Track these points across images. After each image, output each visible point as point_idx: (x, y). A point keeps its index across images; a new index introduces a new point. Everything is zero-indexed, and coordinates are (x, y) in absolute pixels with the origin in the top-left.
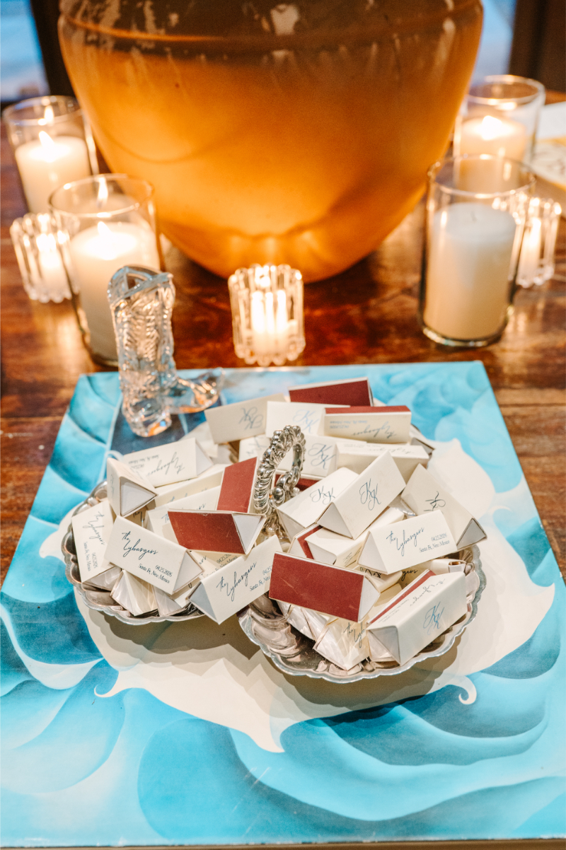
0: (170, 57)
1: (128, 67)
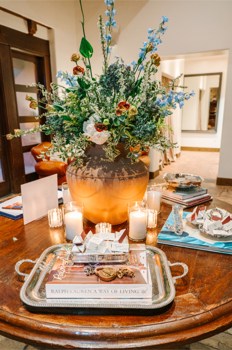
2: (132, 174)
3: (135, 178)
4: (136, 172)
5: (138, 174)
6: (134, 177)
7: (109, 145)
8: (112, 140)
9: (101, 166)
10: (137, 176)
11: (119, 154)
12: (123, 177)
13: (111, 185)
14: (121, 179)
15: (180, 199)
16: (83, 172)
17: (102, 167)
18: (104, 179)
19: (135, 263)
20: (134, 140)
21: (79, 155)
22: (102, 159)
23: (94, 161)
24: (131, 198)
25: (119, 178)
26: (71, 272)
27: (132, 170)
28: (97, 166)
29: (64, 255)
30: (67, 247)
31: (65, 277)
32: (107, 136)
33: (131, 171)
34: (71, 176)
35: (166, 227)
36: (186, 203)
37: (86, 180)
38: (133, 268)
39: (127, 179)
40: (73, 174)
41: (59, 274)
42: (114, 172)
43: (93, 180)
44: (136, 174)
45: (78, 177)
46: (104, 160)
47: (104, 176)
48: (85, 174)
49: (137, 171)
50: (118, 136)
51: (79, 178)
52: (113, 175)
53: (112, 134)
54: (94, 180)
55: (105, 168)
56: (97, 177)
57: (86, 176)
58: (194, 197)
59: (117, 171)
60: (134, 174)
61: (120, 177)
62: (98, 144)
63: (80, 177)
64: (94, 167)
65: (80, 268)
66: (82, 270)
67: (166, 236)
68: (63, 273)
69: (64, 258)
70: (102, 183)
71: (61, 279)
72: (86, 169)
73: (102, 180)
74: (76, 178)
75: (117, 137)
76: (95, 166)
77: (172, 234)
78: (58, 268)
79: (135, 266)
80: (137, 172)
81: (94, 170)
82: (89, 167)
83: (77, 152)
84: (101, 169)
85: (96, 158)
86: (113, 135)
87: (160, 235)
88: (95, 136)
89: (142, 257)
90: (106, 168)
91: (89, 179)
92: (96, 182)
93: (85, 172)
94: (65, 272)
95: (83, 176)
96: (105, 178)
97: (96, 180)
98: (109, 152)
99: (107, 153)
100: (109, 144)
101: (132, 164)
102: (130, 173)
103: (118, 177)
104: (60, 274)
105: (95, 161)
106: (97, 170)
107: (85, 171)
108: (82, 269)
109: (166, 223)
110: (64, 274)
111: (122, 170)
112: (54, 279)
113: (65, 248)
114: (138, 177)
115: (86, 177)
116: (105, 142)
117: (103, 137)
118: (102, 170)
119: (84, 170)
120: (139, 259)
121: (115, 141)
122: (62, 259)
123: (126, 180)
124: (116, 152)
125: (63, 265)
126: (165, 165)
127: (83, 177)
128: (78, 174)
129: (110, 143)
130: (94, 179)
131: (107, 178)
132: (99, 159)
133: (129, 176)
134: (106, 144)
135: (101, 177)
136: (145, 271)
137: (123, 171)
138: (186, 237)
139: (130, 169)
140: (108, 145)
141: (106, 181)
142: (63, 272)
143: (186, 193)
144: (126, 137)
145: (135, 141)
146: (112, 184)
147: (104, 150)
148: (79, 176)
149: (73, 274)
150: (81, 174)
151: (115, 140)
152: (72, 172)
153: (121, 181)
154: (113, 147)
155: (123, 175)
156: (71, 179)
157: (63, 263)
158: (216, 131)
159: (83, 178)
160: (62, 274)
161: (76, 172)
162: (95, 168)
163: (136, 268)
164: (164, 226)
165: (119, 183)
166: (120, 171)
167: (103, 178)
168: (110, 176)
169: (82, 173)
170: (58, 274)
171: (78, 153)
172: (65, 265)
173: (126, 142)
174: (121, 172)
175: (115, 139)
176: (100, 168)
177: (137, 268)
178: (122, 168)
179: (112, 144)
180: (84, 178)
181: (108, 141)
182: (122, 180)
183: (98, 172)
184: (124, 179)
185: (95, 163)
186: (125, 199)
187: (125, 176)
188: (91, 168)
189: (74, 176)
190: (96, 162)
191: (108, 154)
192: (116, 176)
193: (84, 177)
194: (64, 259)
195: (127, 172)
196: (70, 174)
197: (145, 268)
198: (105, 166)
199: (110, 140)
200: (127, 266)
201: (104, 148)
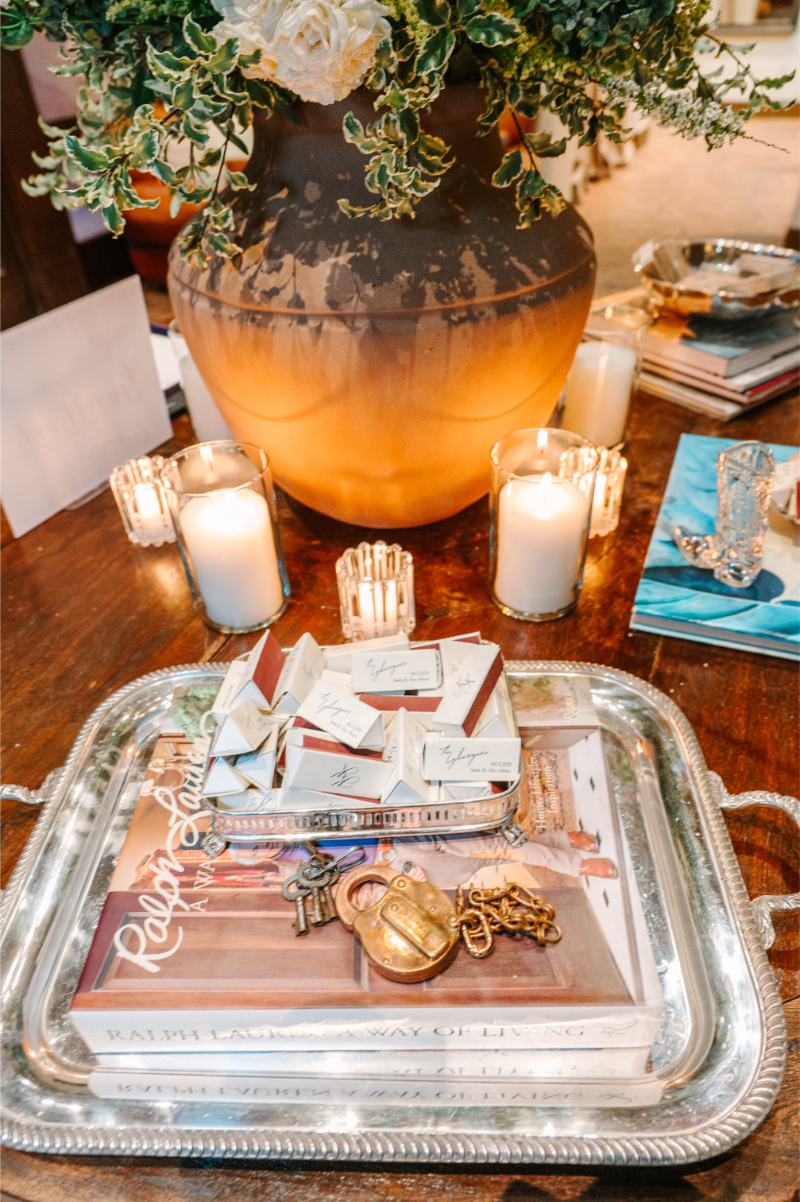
0: (552, 298)
1: (516, 325)
2: (519, 283)
3: (532, 304)
4: (538, 271)
5: (545, 281)
6: (523, 302)
7: (385, 108)
8: (404, 69)
9: (346, 244)
10: (540, 291)
11: (448, 165)
12: (468, 302)
13: (403, 357)
14: (454, 318)
15: (716, 375)
16: (249, 284)
17: (349, 250)
18: (363, 324)
19: (549, 826)
20: (537, 66)
21: (210, 178)
22: (343, 203)
23: (303, 214)
24: (505, 413)
25: (446, 315)
26: (213, 903)
27: (514, 260)
28: (322, 244)
29: (181, 768)
30: (197, 713)
31: (179, 953)
32: (369, 40)
33: (511, 264)
34: (192, 305)
35: (667, 538)
36: (743, 393)
37: (266, 326)
38: (543, 863)
39: (491, 312)
40: (199, 293)
41: (147, 923)
42: (418, 280)
43: (304, 329)
44: (537, 282)
45: (225, 312)
46: (360, 212)
47: (362, 308)
48: (257, 296)
49: (544, 262)
50: (444, 32)
51: (231, 318)
52: (415, 296)
53: (403, 17)
54: (311, 330)
55: (365, 252)
56: (328, 310)
57: (264, 307)
58: (775, 357)
59: (434, 268)
60: (527, 282)
61: (449, 306)
62: (314, 99)
63: (234, 313)
64: (308, 248)
65: (259, 873)
66: (267, 885)
67: (675, 600)
68: (168, 913)
69: (176, 794)
70: (355, 346)
71: (155, 969)
72: (265, 266)
73: (353, 329)
74: (218, 317)
75: (436, 45)
76: (311, 243)
77: (699, 583)
78: (144, 871)
79: (553, 845)
80: (541, 267)
81: (307, 267)
82: (277, 249)
83: (197, 164)
84: (343, 259)
85: (312, 192)
86: (409, 30)
87: (647, 591)
88: (286, 39)
89: (584, 780)
90: (375, 255)
91: (283, 323)
92: (321, 343)
93: (256, 283)
94: (177, 908)
95: (251, 307)
96: (372, 317)
97: (319, 330)
98: (388, 161)
99: (371, 166)
100: (381, 98)
101: (525, 226)
102: (506, 279)
103: (439, 306)
104: (152, 926)
105: (311, 213)
106: (324, 269)
107: (260, 275)
108: (270, 877)
109: (666, 513)
110: (175, 922)
111: (461, 266)
112: (115, 965)
113: (187, 720)
114: (546, 300)
115: (269, 315)
116: (359, 83)
117: (339, 45)
118: (353, 269)
119: (251, 272)
120: (570, 793)
121: (424, 75)
122: (167, 799)
123: (482, 323)
124: (432, 152)
125: (169, 845)
126: (594, 179)
127: (248, 312)
128: (222, 292)
129: (389, 91)
130: (312, 323)
131: (383, 316)
132: (328, 203)
133: (500, 297)
134: (363, 96)
135: (347, 309)
136: (613, 886)
137: (466, 271)
138: (774, 602)
139: (506, 256)
140: (376, 105)
141: (374, 331)
142: (171, 904)
143: (742, 345)
144: (498, 40)
145: (545, 67)
146: (411, 347)
147: (353, 146)
148: (229, 306)
149: (222, 923)
150: (238, 295)
151: (422, 65)
152: (191, 281)
153: (457, 332)
154: (407, 119)
155: (468, 294)
156: (193, 318)
157: (172, 833)
158: (794, 23)
159: (253, 320)
160: (162, 926)
161: (212, 283)
162: (310, 259)
163: (561, 869)
164: (659, 534)
165: (449, 336)
166: (452, 269)
167: (362, 316)
168: (398, 301)
169: (241, 287)
170: (140, 922)
171: (203, 164)
172: (182, 847)
173: (485, 81)
174: (459, 275)
175: (426, 57)
176: (338, 255)
177: (567, 866)
178: (460, 254)
179: (402, 98)
180: (255, 317)
181: (378, 77)
182: (462, 320)
183: (331, 279)
184: (472, 317)
185: (308, 226)
186: (476, 420)
187: (477, 300)
188: (288, 259)
189: (203, 304)
190: (317, 216)
191: (382, 175)
192: (431, 302)
193: (258, 312)
194: (180, 805)
195: (491, 273)
196: (183, 290)
197: (606, 868)
198: (365, 245)
199: (392, 69)
200: (510, 850)
201: (352, 128)
